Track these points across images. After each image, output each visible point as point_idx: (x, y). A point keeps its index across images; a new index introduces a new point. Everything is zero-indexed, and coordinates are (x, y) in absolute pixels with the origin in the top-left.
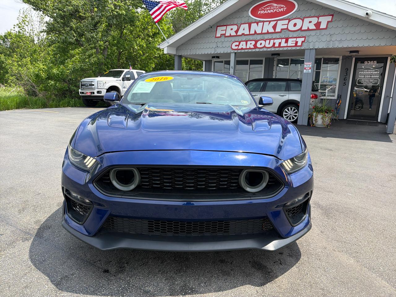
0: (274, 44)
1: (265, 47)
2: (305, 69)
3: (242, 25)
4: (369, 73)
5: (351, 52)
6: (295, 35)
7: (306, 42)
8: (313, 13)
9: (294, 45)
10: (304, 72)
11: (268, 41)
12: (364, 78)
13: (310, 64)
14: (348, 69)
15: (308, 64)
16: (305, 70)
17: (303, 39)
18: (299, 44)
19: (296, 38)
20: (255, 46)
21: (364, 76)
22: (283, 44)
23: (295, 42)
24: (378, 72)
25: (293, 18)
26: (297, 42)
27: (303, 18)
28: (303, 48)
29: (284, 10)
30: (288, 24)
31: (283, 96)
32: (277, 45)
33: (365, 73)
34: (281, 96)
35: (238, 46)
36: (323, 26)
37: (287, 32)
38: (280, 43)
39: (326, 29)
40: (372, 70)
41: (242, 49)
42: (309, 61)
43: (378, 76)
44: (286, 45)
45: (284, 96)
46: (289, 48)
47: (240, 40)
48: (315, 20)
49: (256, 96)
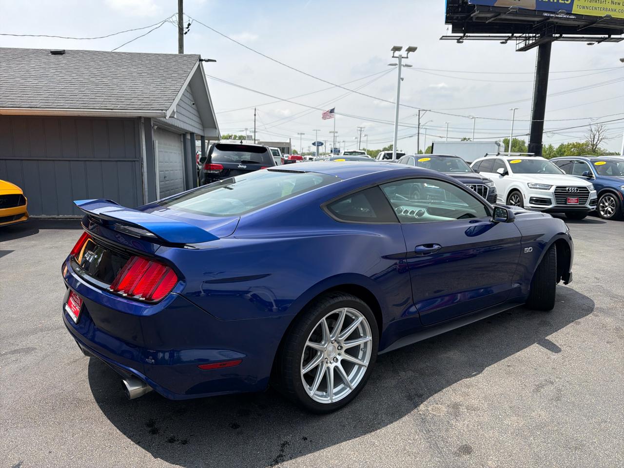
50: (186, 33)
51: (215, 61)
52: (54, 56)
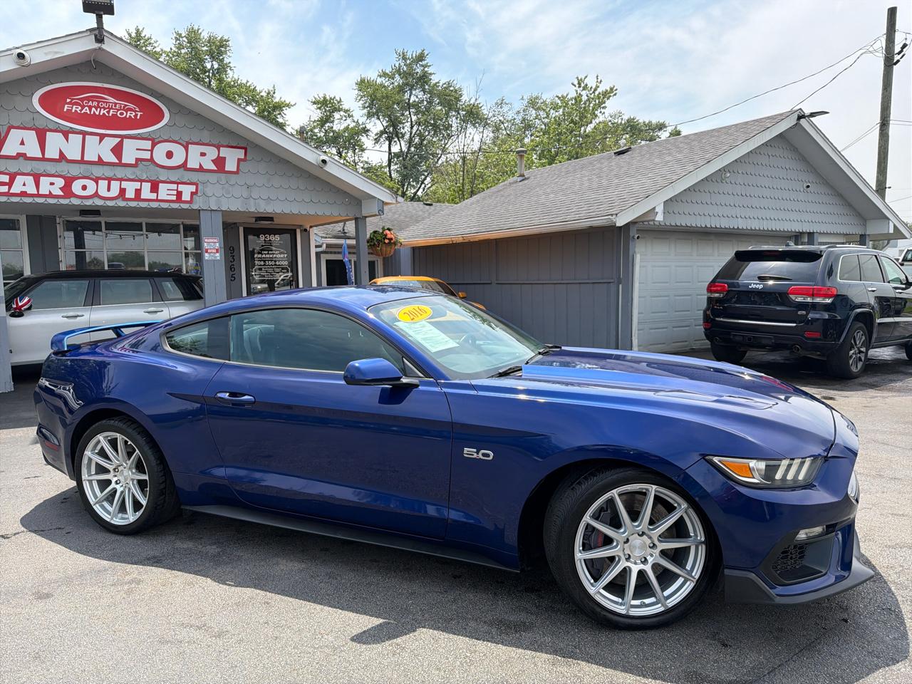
0: (123, 191)
1: (96, 195)
2: (207, 252)
3: (12, 131)
4: (271, 256)
5: (259, 219)
6: (174, 176)
7: (199, 194)
8: (206, 136)
9: (174, 198)
10: (206, 258)
11: (103, 184)
12: (264, 265)
13: (215, 241)
14: (233, 249)
15: (212, 241)
16: (206, 255)
17: (193, 188)
18: (186, 197)
19: (178, 183)
20: (67, 190)
21: (264, 261)
22: (146, 193)
23: (175, 192)
24: (286, 255)
25: (160, 139)
26: (179, 194)
27: (185, 144)
28: (195, 207)
29: (138, 118)
30: (152, 151)
31: (156, 312)
32: (130, 194)
33: (264, 256)
34: (149, 312)
35: (10, 184)
36: (231, 166)
37: (152, 166)
38: (138, 192)
39: (237, 173)
40: (276, 251)
41: (23, 194)
42: (212, 236)
43: (286, 263)
44: (153, 196)
45: (158, 313)
46: (165, 205)
47: (13, 170)
48: (212, 153)
49: (78, 318)
50: (898, 61)
51: (827, 113)
52: (618, 157)
